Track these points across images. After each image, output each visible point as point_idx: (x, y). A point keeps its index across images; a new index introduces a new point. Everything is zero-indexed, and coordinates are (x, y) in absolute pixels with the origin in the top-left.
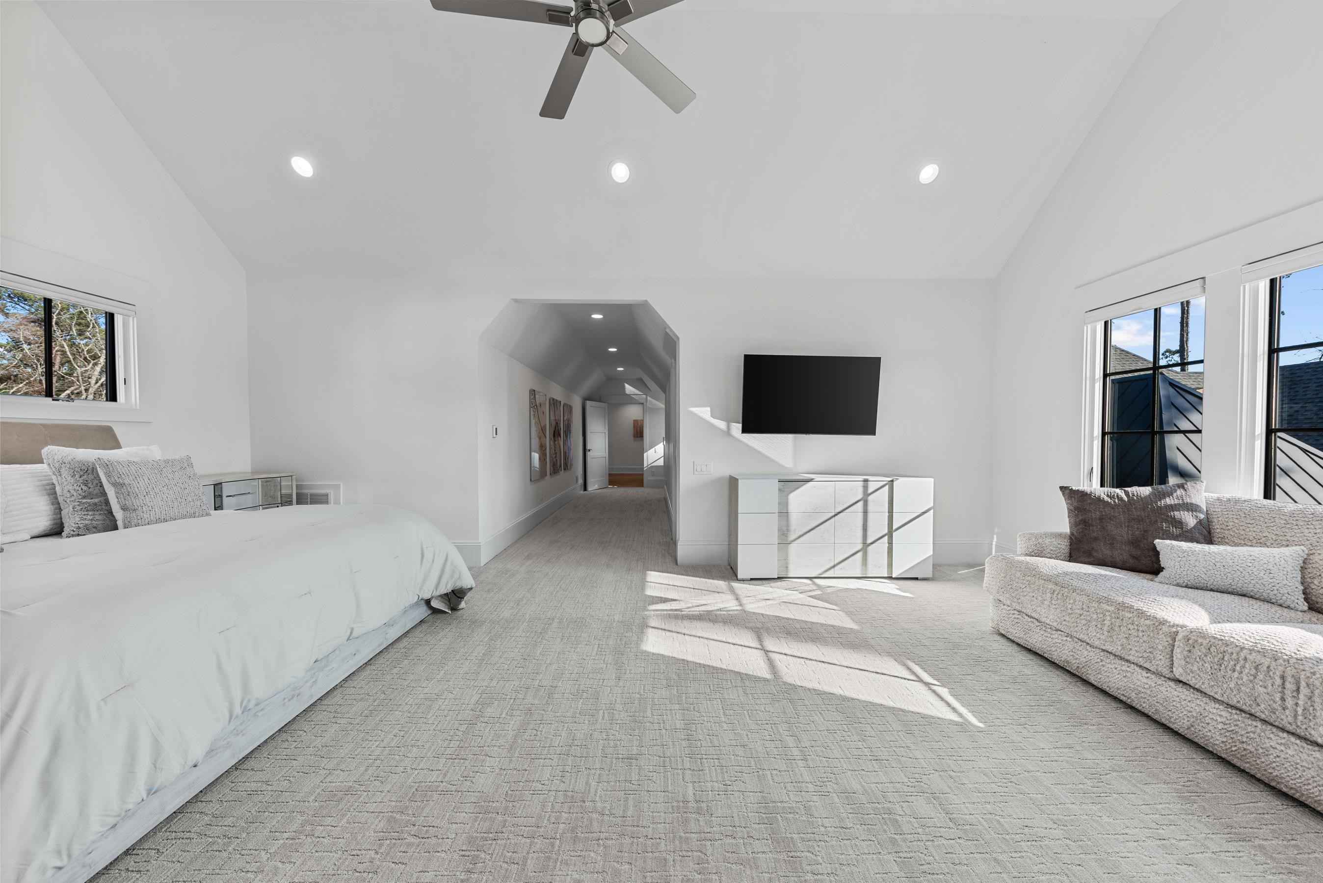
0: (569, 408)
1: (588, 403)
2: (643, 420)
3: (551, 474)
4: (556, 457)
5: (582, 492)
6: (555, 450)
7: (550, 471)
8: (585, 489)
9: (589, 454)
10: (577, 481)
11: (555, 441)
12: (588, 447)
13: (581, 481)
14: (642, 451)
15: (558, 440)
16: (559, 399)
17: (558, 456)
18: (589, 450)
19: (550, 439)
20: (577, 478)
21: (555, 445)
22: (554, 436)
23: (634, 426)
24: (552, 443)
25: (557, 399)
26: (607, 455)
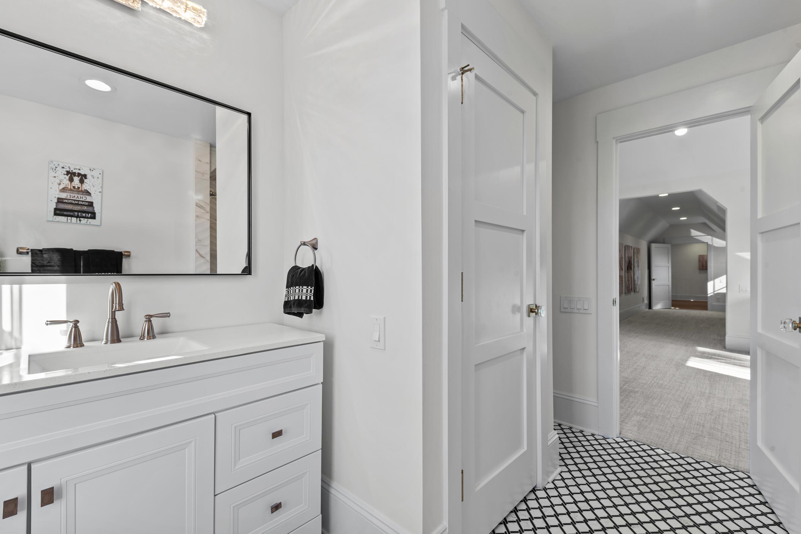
0: (637, 251)
1: (653, 245)
2: (707, 255)
3: (625, 293)
4: (629, 283)
5: (647, 310)
6: (628, 278)
7: (625, 291)
8: (650, 307)
9: (654, 283)
10: (643, 301)
11: (628, 272)
12: (653, 277)
13: (646, 301)
14: (706, 281)
15: (630, 272)
16: (631, 245)
17: (630, 282)
18: (654, 280)
19: (625, 271)
20: (643, 299)
21: (628, 275)
22: (628, 269)
23: (700, 261)
24: (626, 274)
25: (630, 245)
26: (670, 283)
